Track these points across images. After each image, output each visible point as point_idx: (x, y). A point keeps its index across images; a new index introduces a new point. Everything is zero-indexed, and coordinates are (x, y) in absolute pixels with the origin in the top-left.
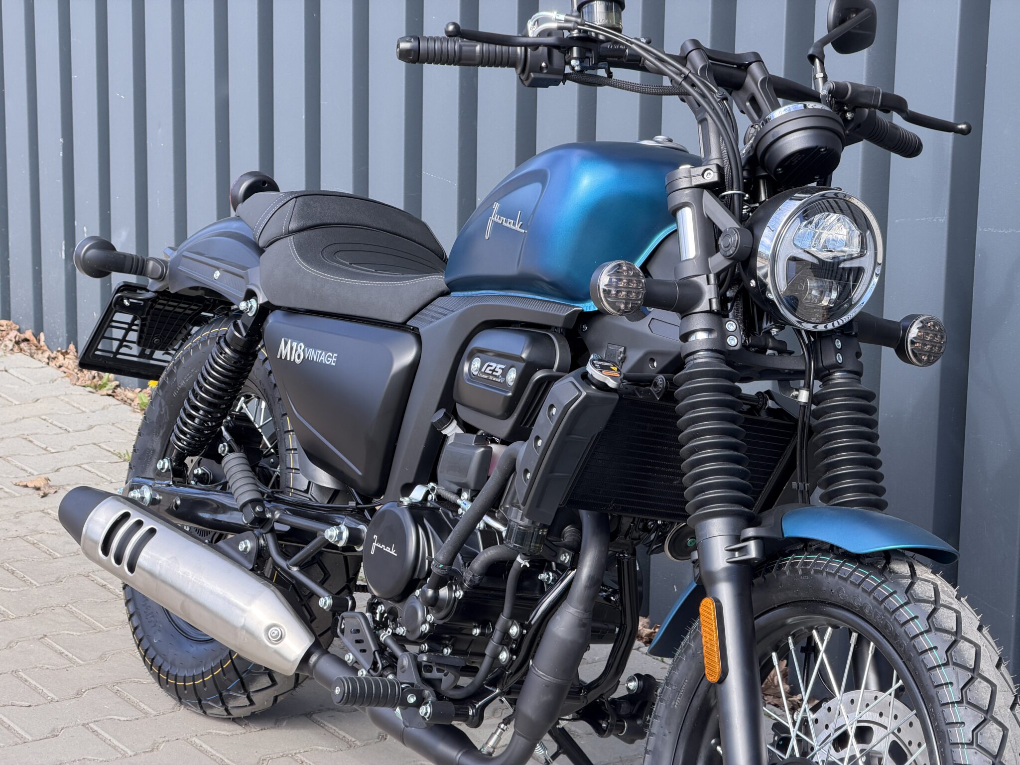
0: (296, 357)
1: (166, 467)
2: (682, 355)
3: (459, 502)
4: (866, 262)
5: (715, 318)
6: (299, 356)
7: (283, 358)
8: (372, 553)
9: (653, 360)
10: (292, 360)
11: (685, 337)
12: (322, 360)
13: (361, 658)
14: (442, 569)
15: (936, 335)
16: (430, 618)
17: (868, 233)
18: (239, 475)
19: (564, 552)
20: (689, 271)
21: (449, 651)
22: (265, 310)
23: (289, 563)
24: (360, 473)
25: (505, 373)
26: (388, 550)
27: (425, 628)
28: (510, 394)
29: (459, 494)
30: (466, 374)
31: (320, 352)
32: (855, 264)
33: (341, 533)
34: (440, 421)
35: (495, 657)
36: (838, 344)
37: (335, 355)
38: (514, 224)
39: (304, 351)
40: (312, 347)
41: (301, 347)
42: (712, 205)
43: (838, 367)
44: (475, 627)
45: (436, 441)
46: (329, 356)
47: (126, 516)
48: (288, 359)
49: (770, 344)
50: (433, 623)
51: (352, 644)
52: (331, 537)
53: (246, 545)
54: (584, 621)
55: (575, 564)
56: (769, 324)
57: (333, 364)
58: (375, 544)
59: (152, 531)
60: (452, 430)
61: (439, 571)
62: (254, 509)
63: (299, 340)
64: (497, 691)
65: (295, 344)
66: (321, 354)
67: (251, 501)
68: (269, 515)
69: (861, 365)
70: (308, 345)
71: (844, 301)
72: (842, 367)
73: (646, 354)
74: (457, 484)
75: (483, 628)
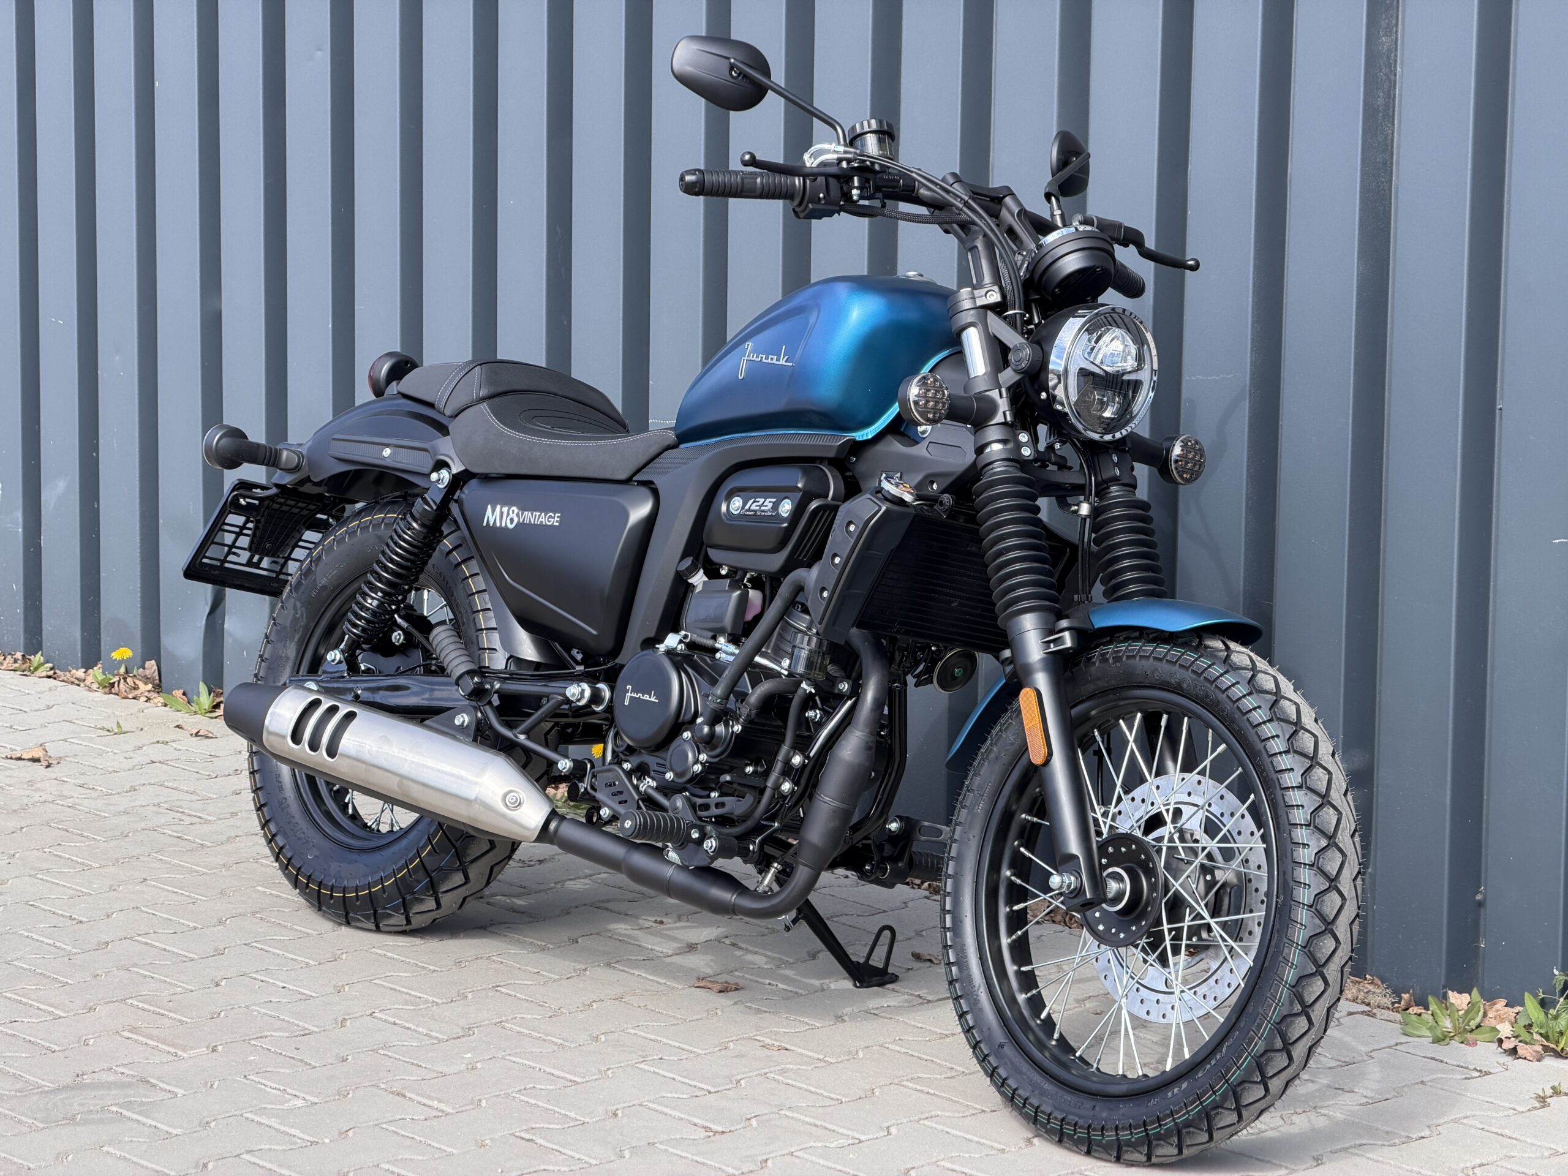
0: (508, 522)
1: (338, 659)
2: (979, 467)
3: (717, 645)
4: (1144, 376)
5: (1009, 429)
6: (512, 520)
7: (491, 525)
8: (626, 704)
9: (932, 483)
10: (503, 525)
11: (980, 450)
12: (542, 522)
13: (621, 809)
14: (719, 703)
15: (1196, 454)
16: (703, 757)
17: (1145, 347)
18: (452, 647)
19: (842, 682)
20: (980, 387)
21: (717, 795)
22: (459, 481)
23: (516, 731)
24: (594, 632)
25: (776, 506)
26: (646, 697)
27: (698, 768)
28: (785, 525)
29: (714, 638)
30: (724, 514)
31: (538, 514)
32: (1133, 377)
33: (583, 691)
34: (687, 569)
35: (777, 787)
36: (1115, 459)
37: (557, 515)
38: (778, 360)
39: (518, 515)
40: (528, 510)
41: (513, 511)
42: (996, 325)
43: (1115, 480)
44: (747, 765)
45: (681, 589)
46: (550, 517)
47: (315, 704)
48: (498, 525)
49: (1053, 459)
50: (706, 762)
51: (608, 797)
52: (574, 695)
53: (462, 719)
54: (870, 744)
55: (856, 692)
56: (1052, 438)
57: (555, 524)
58: (629, 694)
59: (350, 716)
60: (698, 579)
61: (717, 706)
62: (472, 679)
63: (510, 504)
64: (776, 824)
65: (505, 509)
66: (539, 516)
67: (468, 672)
68: (488, 686)
69: (1135, 478)
70: (523, 509)
71: (1125, 415)
72: (1119, 480)
73: (926, 477)
74: (710, 630)
75: (756, 765)
